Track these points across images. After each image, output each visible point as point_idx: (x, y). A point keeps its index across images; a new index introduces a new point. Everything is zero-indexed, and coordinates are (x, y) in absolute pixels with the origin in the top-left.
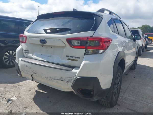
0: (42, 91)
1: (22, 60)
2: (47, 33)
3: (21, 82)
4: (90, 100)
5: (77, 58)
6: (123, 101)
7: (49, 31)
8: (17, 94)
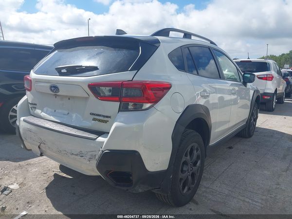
0: (65, 175)
1: (24, 120)
2: (62, 74)
3: (33, 158)
4: (127, 190)
5: (107, 117)
6: (207, 195)
7: (64, 71)
8: (21, 180)
